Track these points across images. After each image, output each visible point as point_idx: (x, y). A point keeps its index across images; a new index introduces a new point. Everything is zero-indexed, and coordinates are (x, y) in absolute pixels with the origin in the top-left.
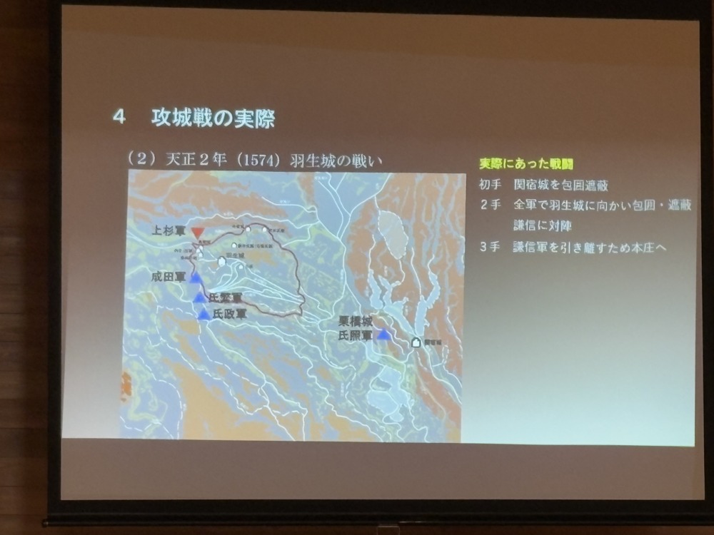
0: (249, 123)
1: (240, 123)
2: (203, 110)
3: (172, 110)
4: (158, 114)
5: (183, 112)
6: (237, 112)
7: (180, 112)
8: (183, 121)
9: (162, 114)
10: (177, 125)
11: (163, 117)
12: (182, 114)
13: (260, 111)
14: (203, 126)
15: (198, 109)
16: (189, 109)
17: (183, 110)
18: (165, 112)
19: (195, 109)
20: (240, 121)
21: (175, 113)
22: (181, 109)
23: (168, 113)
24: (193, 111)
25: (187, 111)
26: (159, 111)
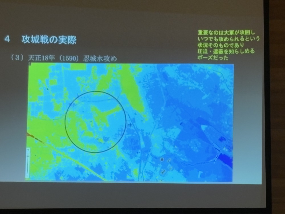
0: (65, 42)
1: (60, 42)
2: (44, 36)
3: (31, 36)
4: (25, 38)
5: (36, 37)
6: (59, 37)
7: (34, 37)
8: (36, 41)
9: (26, 38)
10: (33, 43)
11: (27, 39)
12: (35, 38)
13: (70, 36)
14: (44, 43)
15: (43, 36)
16: (38, 36)
17: (36, 36)
18: (28, 37)
19: (41, 36)
20: (61, 41)
21: (32, 37)
22: (35, 35)
23: (29, 37)
24: (40, 36)
25: (37, 36)
26: (25, 36)
